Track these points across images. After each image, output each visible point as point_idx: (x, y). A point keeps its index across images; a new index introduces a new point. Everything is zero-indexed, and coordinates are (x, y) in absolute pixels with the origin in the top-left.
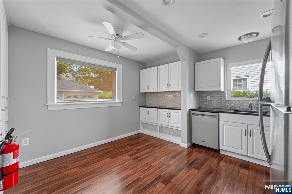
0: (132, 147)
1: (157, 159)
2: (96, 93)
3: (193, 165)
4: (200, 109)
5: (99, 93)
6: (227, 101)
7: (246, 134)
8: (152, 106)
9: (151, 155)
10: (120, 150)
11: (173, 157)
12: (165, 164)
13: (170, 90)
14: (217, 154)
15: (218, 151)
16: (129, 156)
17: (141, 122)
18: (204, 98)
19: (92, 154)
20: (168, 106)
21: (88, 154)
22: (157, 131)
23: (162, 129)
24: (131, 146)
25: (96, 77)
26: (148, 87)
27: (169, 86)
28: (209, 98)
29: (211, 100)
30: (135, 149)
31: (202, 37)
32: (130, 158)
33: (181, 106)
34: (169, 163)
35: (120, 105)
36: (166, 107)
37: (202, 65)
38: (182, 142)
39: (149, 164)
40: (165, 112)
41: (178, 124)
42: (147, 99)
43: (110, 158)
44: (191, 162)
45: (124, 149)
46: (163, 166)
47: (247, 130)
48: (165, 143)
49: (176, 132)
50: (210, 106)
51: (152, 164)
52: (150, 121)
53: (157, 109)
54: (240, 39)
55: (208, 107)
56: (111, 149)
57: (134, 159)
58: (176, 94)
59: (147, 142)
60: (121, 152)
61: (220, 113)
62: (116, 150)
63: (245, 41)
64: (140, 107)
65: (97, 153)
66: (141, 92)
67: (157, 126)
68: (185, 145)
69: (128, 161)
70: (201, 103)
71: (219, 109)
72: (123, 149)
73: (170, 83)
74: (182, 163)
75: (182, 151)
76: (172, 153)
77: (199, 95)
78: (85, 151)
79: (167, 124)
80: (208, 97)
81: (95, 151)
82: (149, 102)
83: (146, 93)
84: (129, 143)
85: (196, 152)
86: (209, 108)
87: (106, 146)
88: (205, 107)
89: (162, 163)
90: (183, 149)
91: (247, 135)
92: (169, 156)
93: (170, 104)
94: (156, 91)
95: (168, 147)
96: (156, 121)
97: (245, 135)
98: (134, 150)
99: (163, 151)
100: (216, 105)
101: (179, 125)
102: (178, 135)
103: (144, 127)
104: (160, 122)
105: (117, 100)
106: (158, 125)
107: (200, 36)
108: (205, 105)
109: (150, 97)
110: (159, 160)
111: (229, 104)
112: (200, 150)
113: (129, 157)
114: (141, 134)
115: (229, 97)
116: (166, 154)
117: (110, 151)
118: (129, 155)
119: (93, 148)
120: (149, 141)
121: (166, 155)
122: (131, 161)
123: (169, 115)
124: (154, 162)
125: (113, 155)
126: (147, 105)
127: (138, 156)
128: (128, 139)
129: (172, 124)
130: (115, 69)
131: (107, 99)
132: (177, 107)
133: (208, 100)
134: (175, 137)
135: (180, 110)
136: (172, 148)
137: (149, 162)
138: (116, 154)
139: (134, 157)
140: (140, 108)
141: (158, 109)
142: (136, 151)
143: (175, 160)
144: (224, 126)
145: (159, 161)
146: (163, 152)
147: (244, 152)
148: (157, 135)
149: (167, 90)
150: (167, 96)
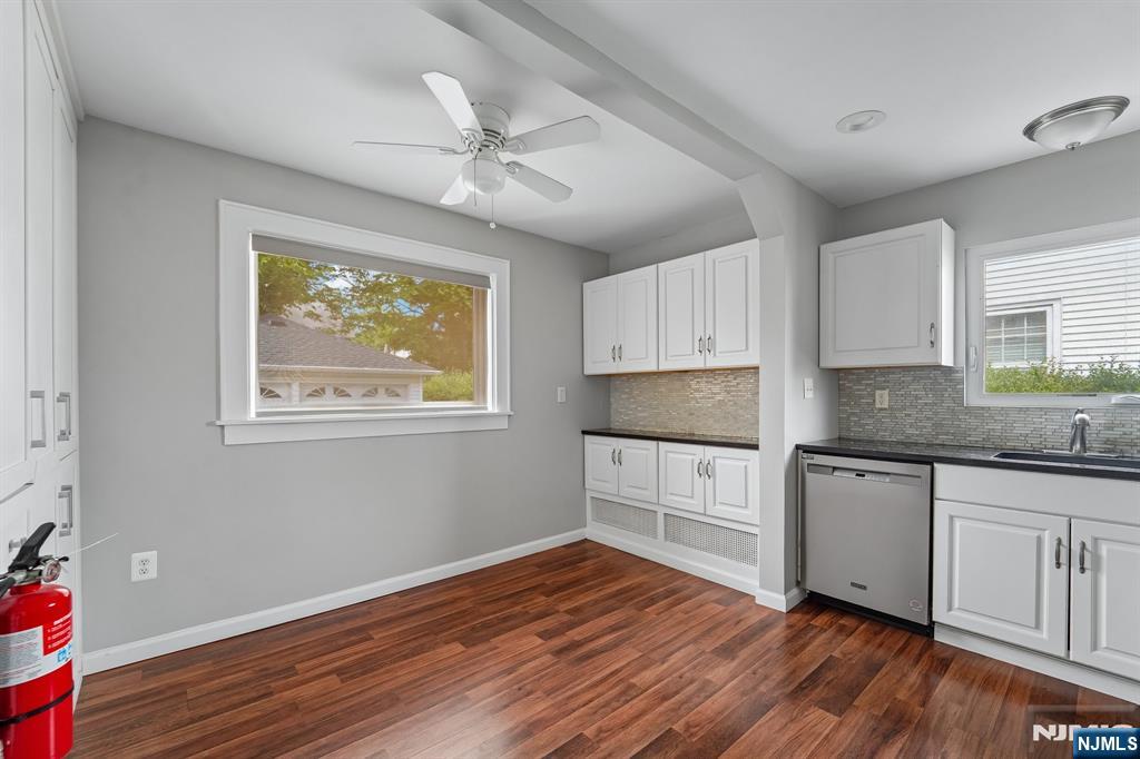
0: (552, 598)
1: (654, 656)
2: (417, 377)
3: (812, 690)
4: (844, 446)
5: (428, 377)
6: (969, 410)
7: (1063, 559)
8: (637, 429)
9: (628, 638)
10: (501, 610)
11: (727, 651)
12: (692, 682)
13: (713, 362)
14: (918, 643)
15: (927, 630)
16: (540, 637)
17: (589, 494)
18: (861, 397)
19: (390, 621)
20: (700, 432)
21: (375, 622)
22: (656, 537)
23: (678, 526)
24: (548, 594)
25: (417, 315)
26: (617, 353)
27: (707, 345)
28: (883, 399)
29: (891, 408)
30: (563, 607)
31: (855, 128)
32: (542, 645)
33: (757, 431)
34: (708, 677)
35: (504, 424)
36: (694, 434)
38: (762, 586)
39: (621, 675)
40: (691, 457)
41: (746, 507)
42: (612, 400)
43: (463, 644)
44: (804, 678)
45: (518, 608)
46: (682, 688)
47: (1065, 542)
48: (689, 587)
49: (736, 542)
50: (887, 433)
51: (633, 675)
52: (626, 491)
53: (654, 443)
54: (1030, 131)
55: (878, 438)
56: (468, 604)
57: (559, 652)
58: (735, 379)
59: (616, 579)
60: (505, 619)
61: (935, 465)
62: (489, 608)
63: (1057, 139)
64: (584, 433)
65: (414, 618)
66: (587, 372)
67: (655, 512)
68: (776, 600)
69: (535, 658)
70: (848, 418)
71: (930, 445)
72: (516, 604)
73: (710, 332)
74: (766, 677)
75: (765, 626)
76: (719, 631)
77: (840, 384)
78: (364, 608)
79: (695, 505)
80: (878, 392)
81: (405, 610)
82: (621, 413)
83: (609, 376)
84: (539, 579)
85: (823, 630)
86: (883, 443)
87: (449, 588)
88: (863, 436)
89: (678, 674)
90: (765, 614)
91: (1064, 568)
92: (709, 645)
93: (711, 421)
94: (652, 367)
95: (701, 605)
96: (650, 495)
97: (1058, 565)
98: (558, 612)
99: (680, 623)
100: (914, 427)
101: (752, 514)
102: (747, 556)
103: (599, 518)
104: (666, 499)
105: (491, 407)
106: (661, 512)
107: (848, 125)
108: (864, 428)
109: (626, 393)
110: (663, 663)
111: (974, 422)
112: (842, 622)
113: (540, 641)
114: (587, 545)
115: (975, 396)
116: (693, 634)
117: (465, 611)
118: (540, 635)
119: (395, 598)
120: (623, 576)
121: (695, 641)
122: (547, 658)
123: (706, 470)
124: (645, 668)
125: (473, 629)
126: (612, 426)
127: (576, 638)
128: (533, 565)
129: (718, 507)
130: (483, 281)
131: (456, 399)
132: (743, 434)
133: (878, 406)
134: (733, 563)
135: (755, 447)
136: (721, 608)
137: (623, 667)
138: (485, 626)
139: (557, 642)
140: (587, 437)
141: (660, 443)
142: (566, 618)
143: (734, 664)
144: (958, 524)
145: (665, 666)
146: (683, 628)
147: (1048, 637)
148: (655, 551)
149: (697, 363)
150: (697, 390)
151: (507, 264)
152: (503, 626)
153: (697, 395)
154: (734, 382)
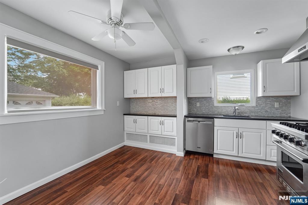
0: (124, 165)
1: (161, 175)
2: (49, 98)
3: (199, 174)
4: (190, 115)
5: (53, 98)
6: (215, 107)
8: (139, 113)
9: (152, 172)
10: (110, 172)
11: (177, 169)
12: (174, 179)
13: (164, 95)
15: (212, 155)
16: (127, 177)
17: (125, 132)
18: (193, 104)
19: (71, 183)
20: (157, 113)
21: (65, 185)
22: (147, 142)
23: (153, 139)
24: (123, 163)
25: (45, 77)
26: (135, 92)
27: (162, 90)
28: (198, 104)
29: (200, 106)
30: (129, 166)
31: (202, 42)
32: (129, 179)
33: (176, 112)
34: (177, 177)
35: (102, 113)
36: (155, 114)
37: (194, 71)
38: (177, 151)
39: (156, 182)
40: (158, 120)
42: (131, 105)
43: (103, 185)
44: (196, 172)
45: (115, 170)
46: (172, 182)
47: (238, 133)
48: (159, 154)
49: (170, 141)
51: (159, 182)
52: (138, 130)
54: (229, 50)
55: (197, 113)
56: (97, 172)
57: (135, 180)
58: (167, 99)
59: (139, 156)
60: (113, 174)
61: (214, 119)
62: (105, 172)
63: (234, 52)
64: (124, 115)
65: (80, 181)
66: (125, 97)
67: (147, 135)
68: (181, 154)
69: (129, 184)
70: (191, 109)
71: (208, 114)
72: (113, 169)
73: (163, 87)
74: (189, 174)
75: (180, 162)
76: (172, 164)
77: (190, 101)
78: (58, 181)
79: (159, 132)
80: (197, 103)
81: (75, 179)
82: (134, 109)
83: (130, 98)
84: (116, 160)
85: (193, 159)
86: (198, 114)
87: (88, 168)
88: (194, 113)
89: (169, 179)
90: (180, 158)
92: (172, 169)
93: (160, 110)
94: (147, 96)
95: (164, 159)
96: (146, 131)
97: (237, 138)
98: (128, 168)
99: (162, 164)
100: (204, 111)
101: (174, 133)
102: (173, 144)
103: (128, 139)
104: (150, 132)
105: (99, 107)
106: (148, 135)
107: (201, 42)
108: (195, 111)
109: (135, 103)
110: (164, 176)
111: (216, 109)
112: (195, 156)
113: (128, 179)
114: (125, 147)
115: (216, 104)
116: (167, 167)
117: (97, 174)
118: (127, 176)
119: (69, 175)
120: (141, 154)
121: (168, 169)
122: (132, 183)
123: (162, 123)
124: (161, 179)
125: (104, 179)
126: (131, 112)
127: (138, 175)
128: (113, 155)
129: (165, 132)
130: (96, 67)
132: (172, 113)
133: (197, 106)
134: (169, 146)
135: (176, 117)
136: (169, 158)
137: (155, 180)
138: (108, 177)
139: (133, 177)
140: (125, 116)
141: (148, 117)
142: (131, 170)
143: (180, 172)
144: (219, 131)
145: (165, 177)
146: (163, 166)
147: (235, 153)
148: (146, 146)
149: (159, 95)
150: (156, 102)
151: (104, 63)
152: (113, 176)
153: (156, 104)
154: (167, 100)
